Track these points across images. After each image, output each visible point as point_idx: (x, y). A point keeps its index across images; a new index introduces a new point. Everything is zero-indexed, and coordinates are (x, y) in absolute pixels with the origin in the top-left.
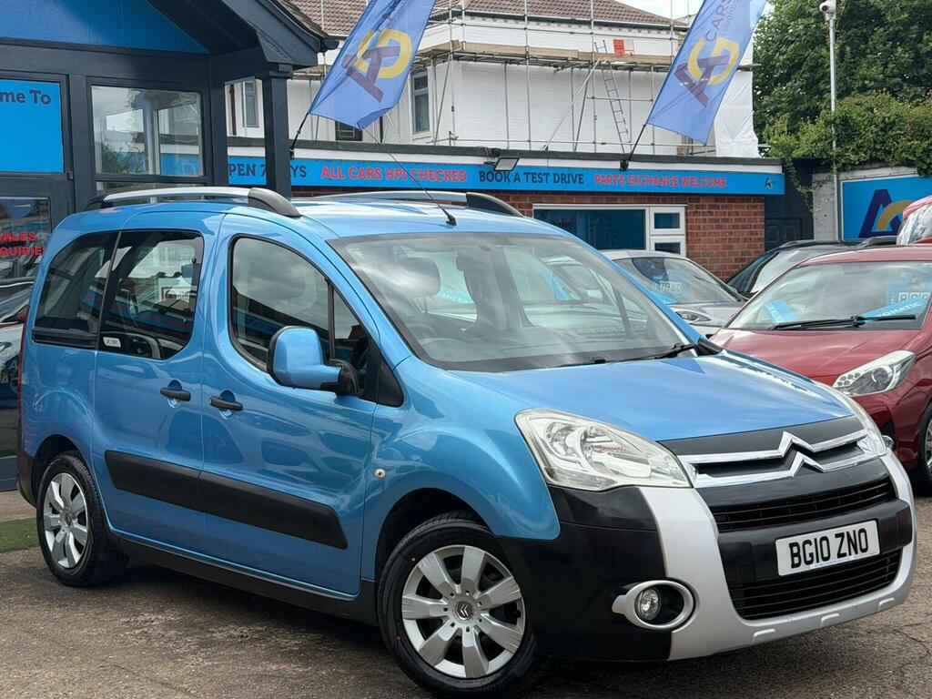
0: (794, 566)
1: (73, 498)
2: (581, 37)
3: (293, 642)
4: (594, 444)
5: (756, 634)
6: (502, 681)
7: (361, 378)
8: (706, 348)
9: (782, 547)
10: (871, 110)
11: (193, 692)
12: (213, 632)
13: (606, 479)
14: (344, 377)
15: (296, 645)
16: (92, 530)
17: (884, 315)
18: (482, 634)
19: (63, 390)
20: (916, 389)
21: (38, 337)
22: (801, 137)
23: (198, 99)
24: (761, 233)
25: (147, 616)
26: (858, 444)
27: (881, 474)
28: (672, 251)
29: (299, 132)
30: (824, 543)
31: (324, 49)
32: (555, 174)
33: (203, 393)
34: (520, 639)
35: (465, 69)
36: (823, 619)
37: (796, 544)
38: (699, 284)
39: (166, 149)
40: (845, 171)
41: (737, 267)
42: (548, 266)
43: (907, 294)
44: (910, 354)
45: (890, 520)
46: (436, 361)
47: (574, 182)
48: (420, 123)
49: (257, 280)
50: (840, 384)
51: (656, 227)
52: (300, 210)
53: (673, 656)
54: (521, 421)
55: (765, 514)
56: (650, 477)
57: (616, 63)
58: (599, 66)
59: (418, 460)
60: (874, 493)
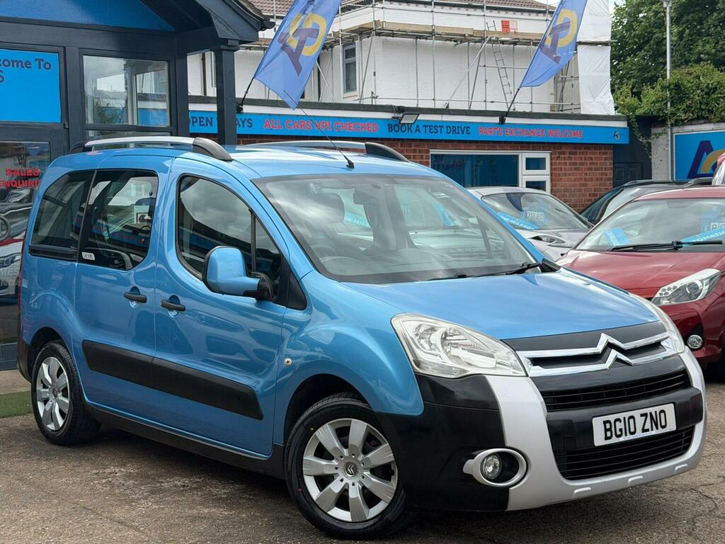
0: (607, 438)
1: (58, 376)
2: (474, 18)
3: (223, 491)
4: (453, 342)
5: (576, 491)
6: (379, 524)
7: (275, 287)
8: (548, 266)
9: (598, 424)
10: (698, 77)
11: (141, 529)
12: (162, 482)
13: (461, 369)
14: (261, 286)
15: (225, 493)
16: (73, 401)
17: (698, 240)
18: (364, 488)
19: (53, 293)
20: (721, 299)
21: (34, 251)
22: (643, 99)
23: (166, 68)
24: (610, 174)
25: (112, 469)
26: (662, 343)
27: (680, 367)
28: (538, 188)
29: (247, 92)
30: (631, 421)
31: (263, 28)
32: (447, 127)
33: (156, 296)
34: (393, 492)
35: (384, 43)
36: (630, 480)
37: (609, 422)
38: (558, 214)
39: (142, 105)
40: (677, 125)
41: (591, 200)
42: (439, 200)
43: (717, 224)
44: (717, 271)
45: (686, 404)
46: (331, 274)
47: (463, 133)
48: (349, 85)
49: (210, 210)
50: (661, 294)
51: (527, 169)
52: (233, 156)
53: (511, 507)
54: (397, 323)
55: (585, 397)
56: (495, 368)
57: (503, 39)
58: (490, 41)
59: (320, 352)
60: (673, 382)
